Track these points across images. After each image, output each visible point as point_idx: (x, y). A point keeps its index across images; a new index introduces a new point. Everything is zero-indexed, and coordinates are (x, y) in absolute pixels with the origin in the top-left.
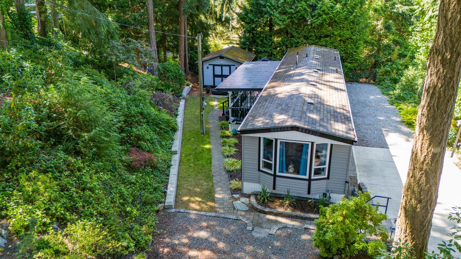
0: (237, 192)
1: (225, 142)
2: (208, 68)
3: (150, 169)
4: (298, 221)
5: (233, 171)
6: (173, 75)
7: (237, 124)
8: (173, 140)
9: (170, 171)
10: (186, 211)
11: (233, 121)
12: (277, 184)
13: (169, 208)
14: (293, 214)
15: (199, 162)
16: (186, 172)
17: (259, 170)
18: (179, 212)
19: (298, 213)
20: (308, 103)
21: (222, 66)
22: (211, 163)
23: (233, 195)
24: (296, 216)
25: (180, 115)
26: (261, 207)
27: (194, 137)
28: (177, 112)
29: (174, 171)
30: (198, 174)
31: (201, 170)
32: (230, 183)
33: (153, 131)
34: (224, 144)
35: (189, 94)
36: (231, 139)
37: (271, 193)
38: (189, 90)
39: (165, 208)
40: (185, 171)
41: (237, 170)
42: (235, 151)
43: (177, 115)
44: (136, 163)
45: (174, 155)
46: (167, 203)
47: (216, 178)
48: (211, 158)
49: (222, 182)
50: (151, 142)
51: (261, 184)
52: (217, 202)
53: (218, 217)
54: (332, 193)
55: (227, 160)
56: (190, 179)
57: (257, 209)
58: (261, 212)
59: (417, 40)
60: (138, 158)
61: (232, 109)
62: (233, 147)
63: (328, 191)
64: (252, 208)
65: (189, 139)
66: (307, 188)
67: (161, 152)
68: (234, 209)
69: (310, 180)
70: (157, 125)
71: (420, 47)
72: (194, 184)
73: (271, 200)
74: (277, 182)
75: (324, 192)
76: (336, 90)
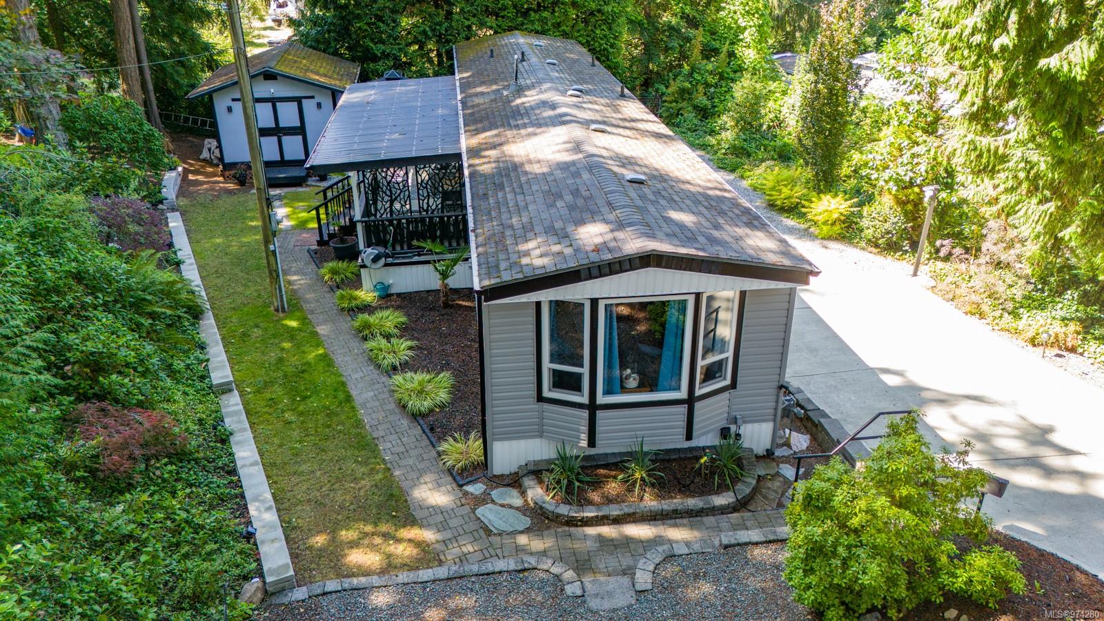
0: (472, 475)
1: (367, 326)
2: (230, 109)
3: (169, 468)
4: (684, 525)
5: (431, 411)
6: (123, 140)
7: (386, 265)
8: (202, 347)
9: (231, 454)
10: (346, 586)
11: (375, 260)
12: (599, 429)
13: (281, 591)
14: (665, 507)
15: (308, 401)
16: (280, 446)
17: (540, 398)
18: (325, 594)
19: (677, 502)
20: (631, 181)
21: (273, 101)
22: (349, 398)
23: (465, 488)
24: (675, 511)
25: (188, 261)
26: (568, 507)
27: (257, 326)
28: (175, 253)
29: (245, 452)
30: (323, 444)
31: (329, 426)
32: (439, 453)
33: (133, 330)
34: (364, 333)
35: (181, 193)
36: (379, 314)
37: (586, 458)
38: (179, 182)
39: (268, 594)
40: (277, 441)
41: (442, 406)
42: (410, 348)
43: (178, 264)
44: (115, 457)
45: (224, 397)
46: (272, 572)
47: (389, 445)
48: (343, 384)
49: (413, 453)
50: (140, 369)
51: (549, 438)
52: (425, 522)
53: (461, 578)
54: (744, 422)
55: (398, 379)
56: (305, 468)
57: (558, 516)
58: (571, 522)
59: (735, 13)
60: (117, 438)
61: (365, 222)
62: (401, 337)
63: (735, 421)
64: (541, 519)
65: (244, 334)
66: (684, 424)
67: (178, 396)
68: (489, 532)
69: (691, 401)
70: (138, 306)
71: (745, 28)
72: (325, 479)
73: (588, 479)
74: (599, 422)
75: (723, 424)
76: (660, 140)
